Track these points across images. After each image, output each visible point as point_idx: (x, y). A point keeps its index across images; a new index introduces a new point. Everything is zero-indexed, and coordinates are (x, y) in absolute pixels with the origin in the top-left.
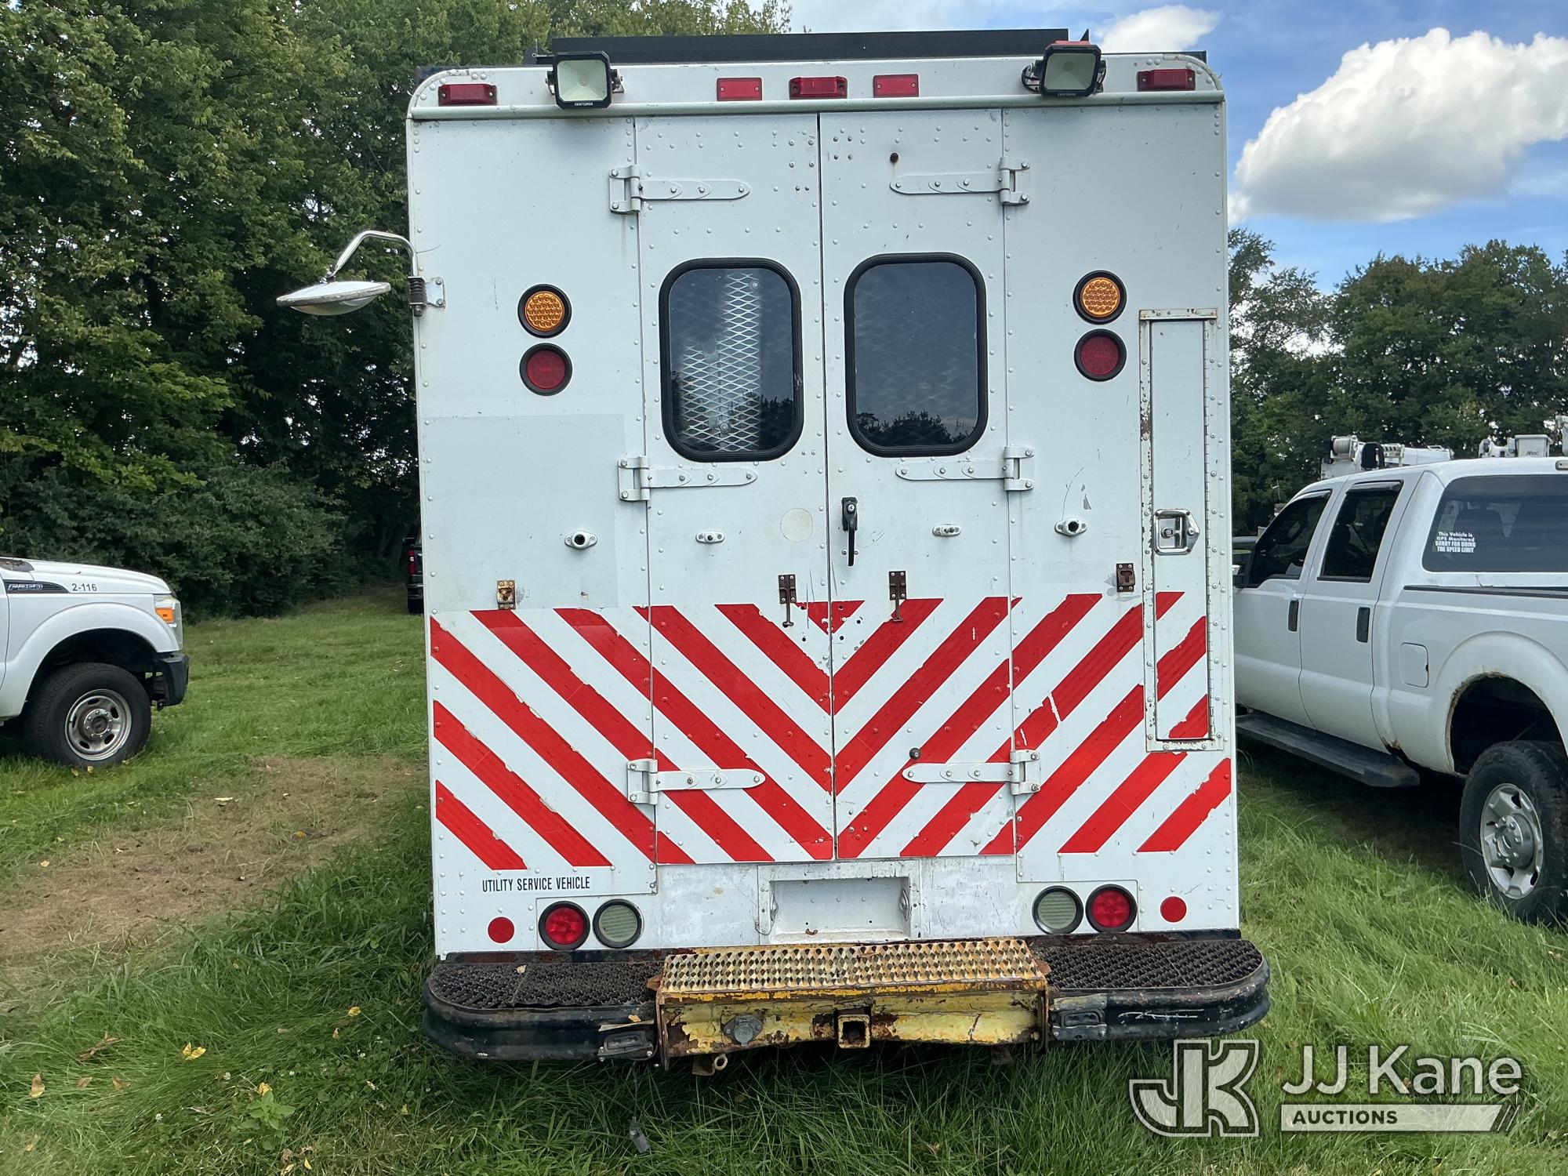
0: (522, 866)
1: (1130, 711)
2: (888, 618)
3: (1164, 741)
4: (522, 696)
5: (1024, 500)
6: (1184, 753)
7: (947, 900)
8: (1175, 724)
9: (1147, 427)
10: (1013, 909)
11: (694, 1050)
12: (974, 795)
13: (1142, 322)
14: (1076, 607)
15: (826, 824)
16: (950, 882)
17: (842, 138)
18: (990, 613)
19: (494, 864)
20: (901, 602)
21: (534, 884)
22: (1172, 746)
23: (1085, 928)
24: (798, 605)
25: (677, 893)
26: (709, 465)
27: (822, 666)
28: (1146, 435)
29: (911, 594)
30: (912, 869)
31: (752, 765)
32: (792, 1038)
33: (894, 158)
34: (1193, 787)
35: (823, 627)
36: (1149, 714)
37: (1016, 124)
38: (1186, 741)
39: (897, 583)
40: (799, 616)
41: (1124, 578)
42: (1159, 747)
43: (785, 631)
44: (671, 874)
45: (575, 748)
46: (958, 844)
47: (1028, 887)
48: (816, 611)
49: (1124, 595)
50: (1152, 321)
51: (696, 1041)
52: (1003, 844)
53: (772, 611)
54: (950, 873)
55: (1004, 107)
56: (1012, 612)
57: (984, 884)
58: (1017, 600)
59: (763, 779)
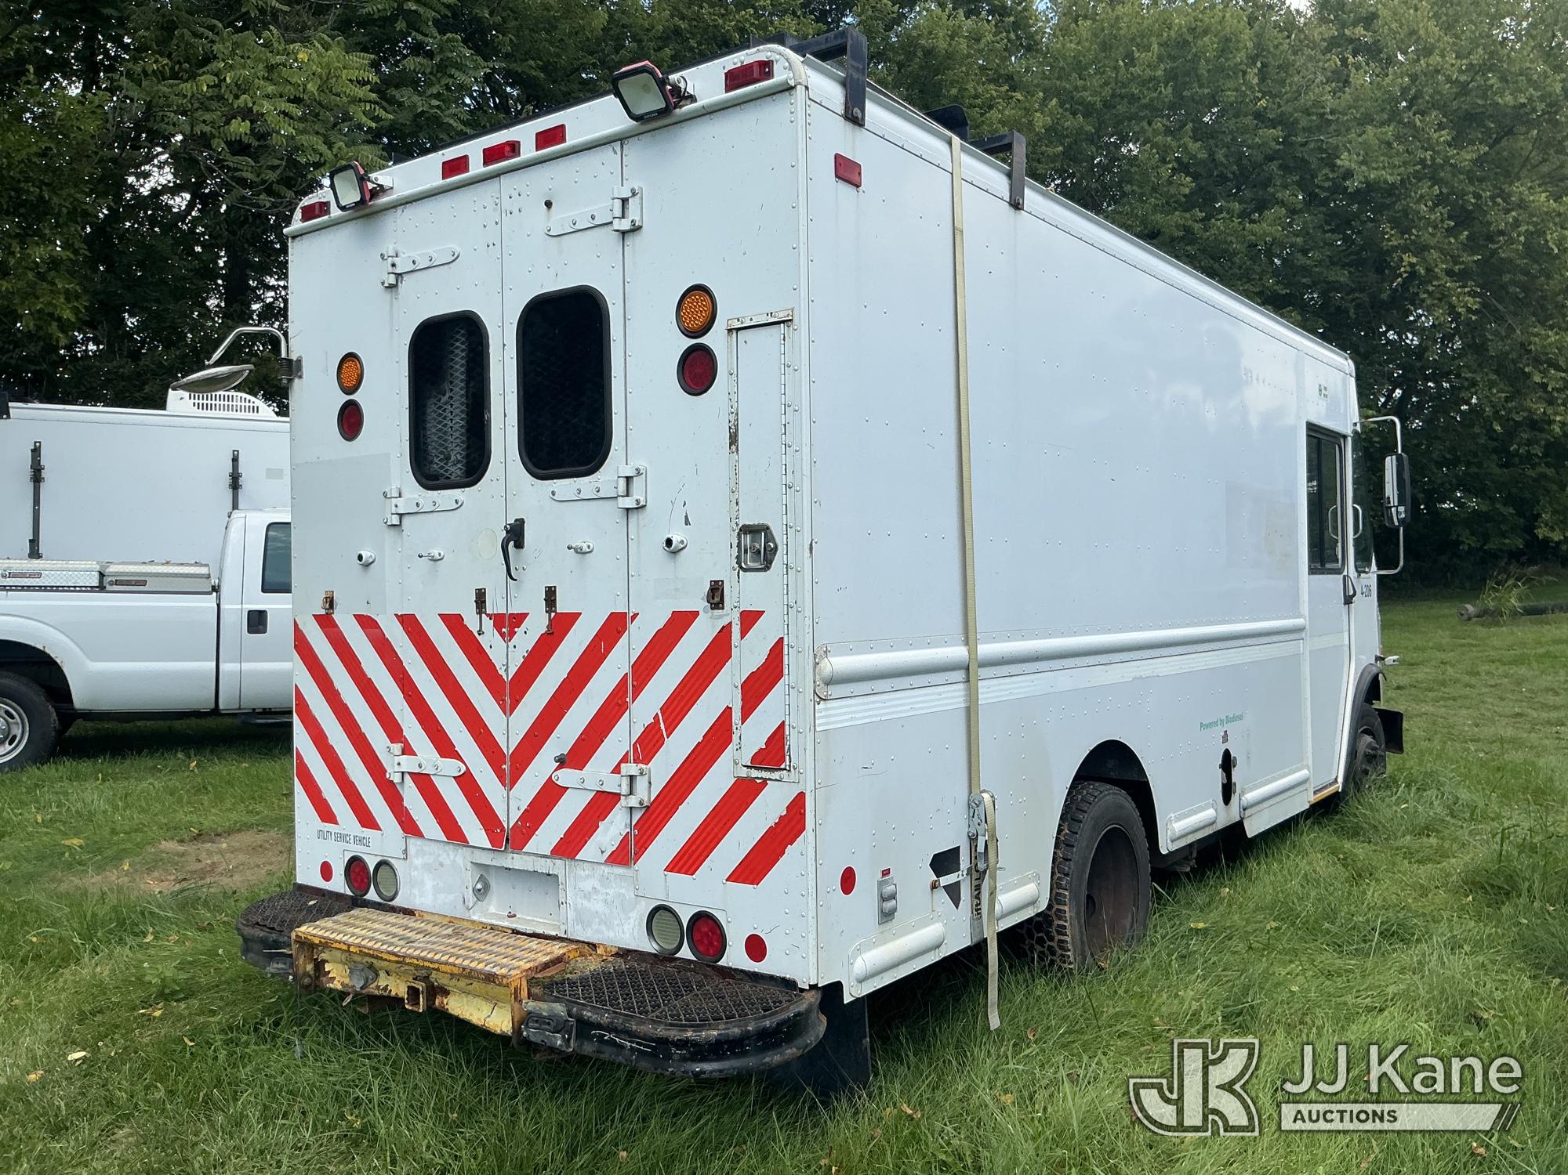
0: (336, 823)
1: (719, 736)
2: (544, 630)
3: (748, 767)
4: (338, 685)
5: (641, 517)
6: (765, 782)
7: (585, 903)
8: (756, 750)
9: (734, 439)
10: (632, 921)
11: (331, 985)
12: (602, 804)
13: (730, 331)
14: (681, 622)
15: (502, 817)
16: (587, 885)
17: (515, 194)
18: (615, 626)
19: (324, 820)
20: (553, 614)
21: (342, 837)
22: (755, 773)
23: (686, 953)
24: (488, 615)
25: (418, 862)
26: (436, 492)
27: (501, 672)
28: (734, 447)
29: (561, 608)
30: (558, 866)
31: (458, 757)
32: (393, 994)
33: (548, 204)
34: (772, 820)
35: (502, 635)
36: (735, 737)
37: (634, 151)
38: (766, 769)
39: (550, 595)
40: (488, 624)
41: (716, 595)
42: (744, 773)
43: (479, 638)
44: (414, 843)
45: (363, 730)
46: (589, 851)
47: (643, 902)
48: (499, 621)
49: (717, 612)
50: (738, 329)
51: (334, 978)
52: (623, 856)
53: (471, 621)
54: (588, 876)
55: (621, 139)
56: (633, 627)
57: (611, 892)
58: (635, 616)
59: (464, 769)
